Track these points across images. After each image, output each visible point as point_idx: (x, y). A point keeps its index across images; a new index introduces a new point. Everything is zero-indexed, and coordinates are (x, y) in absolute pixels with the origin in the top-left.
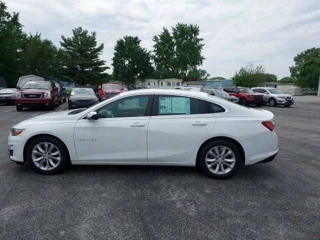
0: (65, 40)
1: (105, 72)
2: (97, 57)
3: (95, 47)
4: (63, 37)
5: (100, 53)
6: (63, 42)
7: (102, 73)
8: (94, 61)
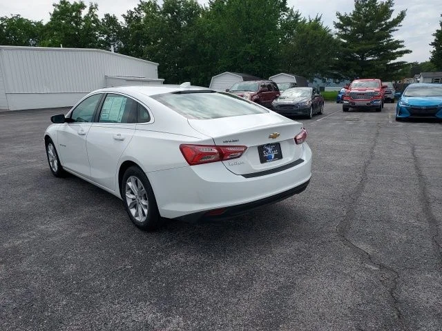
0: (341, 18)
1: (399, 60)
2: (390, 36)
3: (388, 21)
4: (338, 14)
5: (395, 28)
6: (338, 21)
7: (392, 62)
8: (382, 43)
